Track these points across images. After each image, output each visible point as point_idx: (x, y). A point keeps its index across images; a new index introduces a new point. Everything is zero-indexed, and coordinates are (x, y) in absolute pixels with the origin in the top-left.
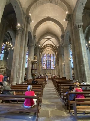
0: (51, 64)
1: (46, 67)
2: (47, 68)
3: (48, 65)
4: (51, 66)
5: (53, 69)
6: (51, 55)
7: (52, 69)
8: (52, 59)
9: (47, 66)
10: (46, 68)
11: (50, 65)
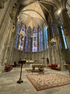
0: (33, 43)
1: (22, 47)
2: (24, 49)
3: (26, 44)
4: (31, 47)
5: (35, 53)
6: (33, 30)
7: (33, 51)
8: (34, 37)
9: (24, 46)
10: (22, 49)
11: (31, 45)
